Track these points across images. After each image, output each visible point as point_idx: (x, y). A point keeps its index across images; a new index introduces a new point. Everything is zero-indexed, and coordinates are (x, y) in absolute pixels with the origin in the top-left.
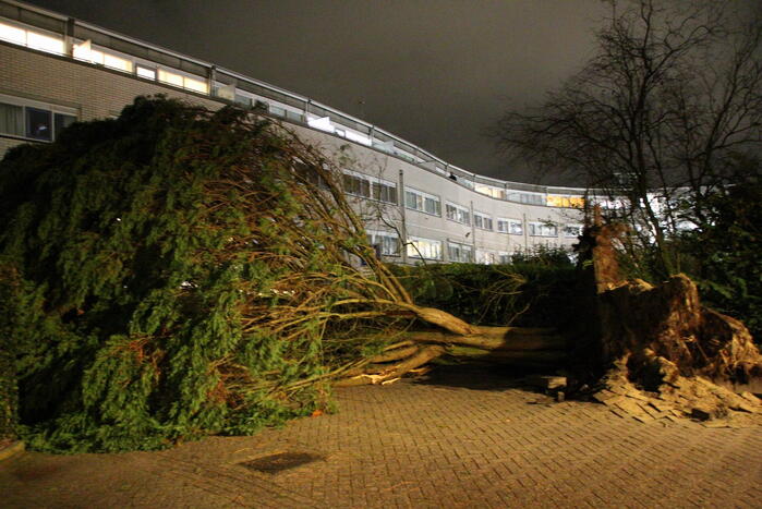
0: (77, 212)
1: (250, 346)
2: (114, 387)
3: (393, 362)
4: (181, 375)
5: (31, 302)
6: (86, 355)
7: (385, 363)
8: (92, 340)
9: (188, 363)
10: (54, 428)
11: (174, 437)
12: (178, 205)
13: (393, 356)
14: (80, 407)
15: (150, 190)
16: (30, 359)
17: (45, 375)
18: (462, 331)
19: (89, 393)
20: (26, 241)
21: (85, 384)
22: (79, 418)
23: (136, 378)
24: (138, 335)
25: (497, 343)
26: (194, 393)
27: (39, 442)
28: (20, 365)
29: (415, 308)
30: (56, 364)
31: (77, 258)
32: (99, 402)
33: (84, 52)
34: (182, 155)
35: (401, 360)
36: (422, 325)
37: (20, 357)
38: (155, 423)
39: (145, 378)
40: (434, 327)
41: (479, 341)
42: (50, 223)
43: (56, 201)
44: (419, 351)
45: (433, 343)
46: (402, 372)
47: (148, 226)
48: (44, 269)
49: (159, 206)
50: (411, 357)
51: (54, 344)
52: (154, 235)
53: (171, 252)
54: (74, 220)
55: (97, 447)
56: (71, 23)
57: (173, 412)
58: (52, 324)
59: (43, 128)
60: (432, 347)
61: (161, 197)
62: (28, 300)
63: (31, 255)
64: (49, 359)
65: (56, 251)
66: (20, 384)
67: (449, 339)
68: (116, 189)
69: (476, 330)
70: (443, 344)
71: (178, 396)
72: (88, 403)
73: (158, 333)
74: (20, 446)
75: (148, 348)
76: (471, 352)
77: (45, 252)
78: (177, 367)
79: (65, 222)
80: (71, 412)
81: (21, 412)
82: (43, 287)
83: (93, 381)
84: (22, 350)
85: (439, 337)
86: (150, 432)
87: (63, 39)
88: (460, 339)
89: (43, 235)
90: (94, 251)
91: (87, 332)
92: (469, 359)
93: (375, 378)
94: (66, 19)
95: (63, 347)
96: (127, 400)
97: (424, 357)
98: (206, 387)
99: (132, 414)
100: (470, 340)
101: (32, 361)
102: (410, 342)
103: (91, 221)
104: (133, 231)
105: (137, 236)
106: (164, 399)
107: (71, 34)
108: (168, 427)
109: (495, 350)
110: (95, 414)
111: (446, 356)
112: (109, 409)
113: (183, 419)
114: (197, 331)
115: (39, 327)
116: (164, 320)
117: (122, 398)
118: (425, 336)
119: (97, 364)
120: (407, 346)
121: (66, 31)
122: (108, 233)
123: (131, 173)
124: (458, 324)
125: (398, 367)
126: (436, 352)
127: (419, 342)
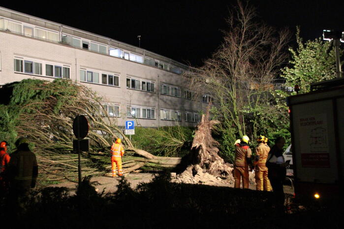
3: (127, 167)
18: (151, 158)
29: (134, 150)
35: (130, 167)
36: (136, 155)
40: (142, 156)
41: (156, 161)
44: (136, 164)
45: (141, 161)
46: (130, 171)
50: (133, 166)
60: (141, 163)
67: (147, 160)
69: (156, 157)
70: (144, 162)
85: (143, 159)
88: (151, 161)
97: (138, 166)
100: (153, 161)
102: (133, 161)
111: (145, 166)
118: (139, 159)
124: (150, 156)
125: (129, 169)
126: (142, 164)
127: (136, 161)
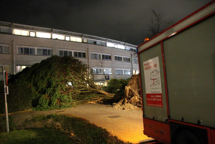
0: (40, 77)
1: (62, 96)
2: (43, 102)
3: (95, 100)
4: (52, 100)
5: (34, 89)
6: (40, 97)
7: (94, 100)
8: (41, 95)
9: (53, 99)
10: (36, 107)
11: (51, 109)
12: (54, 75)
13: (95, 99)
14: (39, 104)
15: (50, 73)
16: (33, 98)
17: (35, 100)
18: (107, 94)
19: (40, 102)
20: (33, 81)
21: (39, 101)
22: (39, 106)
23: (46, 101)
24: (47, 95)
25: (113, 97)
26: (54, 103)
27: (34, 109)
28: (32, 98)
30: (37, 98)
31: (40, 83)
32: (41, 104)
33: (55, 36)
34: (55, 67)
35: (97, 99)
37: (32, 97)
38: (49, 107)
39: (47, 101)
41: (109, 96)
42: (37, 78)
43: (37, 75)
44: (100, 98)
45: (102, 96)
46: (97, 102)
47: (50, 78)
48: (35, 85)
49: (51, 76)
50: (99, 99)
51: (37, 95)
52: (50, 80)
53: (52, 83)
54: (40, 78)
55: (41, 110)
56: (52, 30)
57: (51, 105)
58: (37, 93)
59: (46, 52)
61: (51, 74)
62: (33, 89)
63: (34, 83)
64: (36, 98)
65: (37, 82)
66: (32, 101)
67: (105, 96)
68: (46, 73)
69: (110, 94)
70: (103, 97)
71: (51, 103)
72: (40, 104)
73: (50, 94)
74: (32, 109)
75: (48, 96)
76: (108, 98)
77: (36, 83)
78: (52, 99)
79: (39, 78)
80: (38, 105)
81: (32, 105)
82: (35, 88)
83: (40, 101)
84: (32, 96)
85: (103, 95)
86: (48, 108)
87: (50, 33)
88: (107, 96)
89: (36, 80)
90: (42, 82)
91: (41, 94)
92: (108, 99)
93: (92, 102)
94: (50, 29)
95: (38, 96)
96: (45, 104)
97: (101, 99)
98: (55, 101)
99: (46, 106)
101: (34, 98)
103: (42, 78)
104: (48, 79)
105: (48, 80)
106: (50, 104)
107: (52, 32)
108: (50, 108)
109: (113, 98)
110: (41, 105)
111: (104, 99)
112: (43, 105)
113: (52, 106)
114: (54, 94)
115: (35, 93)
116: (50, 92)
117: (44, 103)
118: (101, 95)
119: (41, 98)
120: (98, 97)
121: (51, 32)
122: (44, 80)
123: (48, 70)
124: (106, 93)
125: (96, 100)
126: (103, 98)
127: (100, 96)
